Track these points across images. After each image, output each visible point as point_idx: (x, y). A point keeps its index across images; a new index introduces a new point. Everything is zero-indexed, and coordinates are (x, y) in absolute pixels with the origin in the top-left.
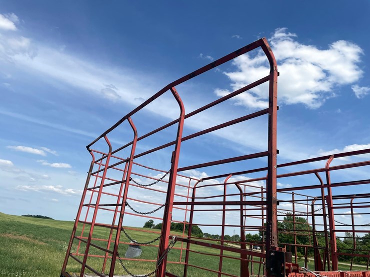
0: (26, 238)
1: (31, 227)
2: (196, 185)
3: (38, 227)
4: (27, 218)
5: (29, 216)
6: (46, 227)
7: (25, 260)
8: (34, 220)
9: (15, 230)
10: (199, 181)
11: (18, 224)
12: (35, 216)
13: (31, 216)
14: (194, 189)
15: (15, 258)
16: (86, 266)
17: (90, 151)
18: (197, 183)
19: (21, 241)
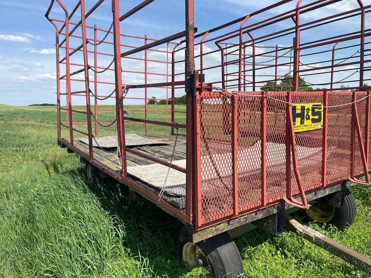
0: (33, 122)
1: (37, 113)
2: (174, 49)
3: (44, 113)
4: (33, 107)
5: (35, 105)
6: (51, 112)
7: (34, 139)
8: (41, 108)
9: (22, 117)
10: (178, 45)
11: (24, 111)
12: (41, 105)
13: (37, 105)
14: (173, 53)
15: (24, 138)
16: (73, 129)
17: (50, 20)
18: (176, 47)
19: (28, 125)
